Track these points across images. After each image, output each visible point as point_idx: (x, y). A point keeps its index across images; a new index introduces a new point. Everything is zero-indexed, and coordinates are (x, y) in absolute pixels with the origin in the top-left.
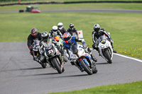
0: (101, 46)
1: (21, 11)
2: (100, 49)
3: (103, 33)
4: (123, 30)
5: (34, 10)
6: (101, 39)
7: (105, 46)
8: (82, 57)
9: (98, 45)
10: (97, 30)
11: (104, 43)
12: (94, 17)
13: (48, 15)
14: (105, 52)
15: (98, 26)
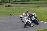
1: (6, 6)
4: (40, 12)
5: (10, 6)
12: (30, 8)
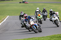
0: (53, 19)
2: (53, 20)
3: (54, 13)
6: (53, 16)
7: (55, 19)
8: (33, 25)
9: (52, 19)
10: (51, 12)
11: (54, 18)
13: (32, 4)
14: (55, 22)
15: (52, 10)
